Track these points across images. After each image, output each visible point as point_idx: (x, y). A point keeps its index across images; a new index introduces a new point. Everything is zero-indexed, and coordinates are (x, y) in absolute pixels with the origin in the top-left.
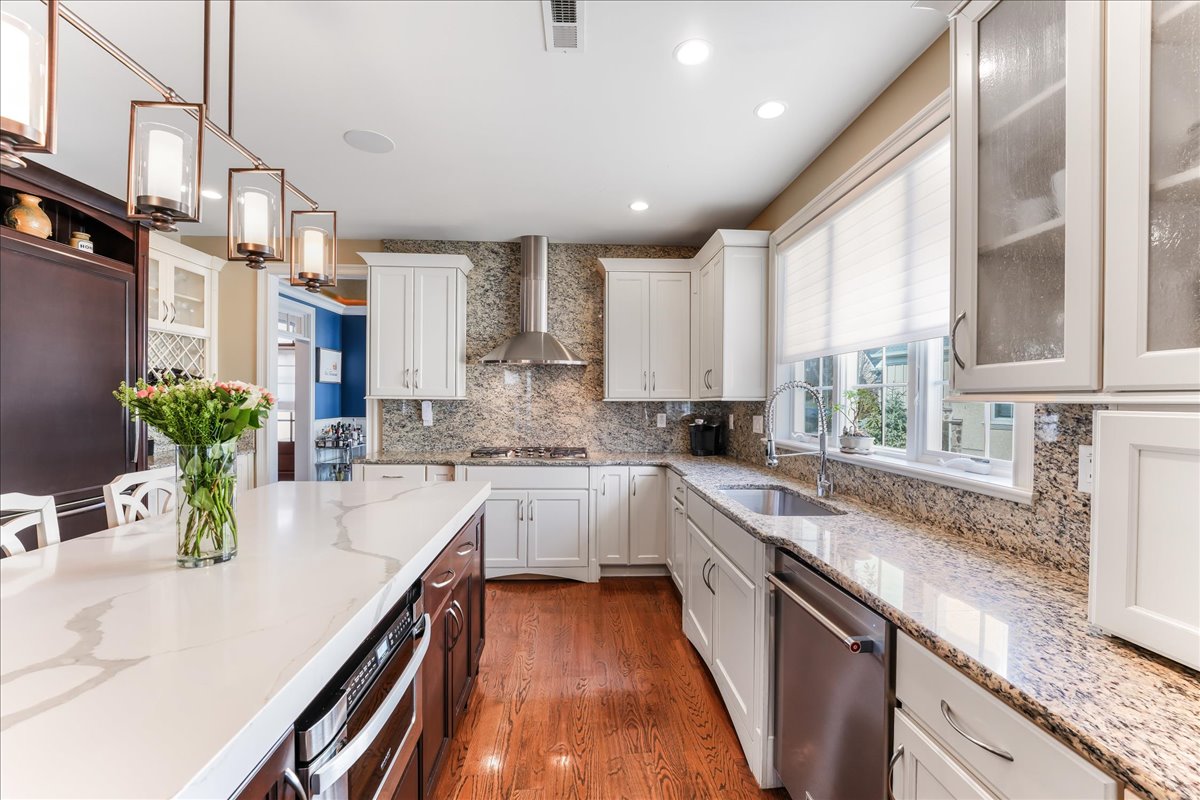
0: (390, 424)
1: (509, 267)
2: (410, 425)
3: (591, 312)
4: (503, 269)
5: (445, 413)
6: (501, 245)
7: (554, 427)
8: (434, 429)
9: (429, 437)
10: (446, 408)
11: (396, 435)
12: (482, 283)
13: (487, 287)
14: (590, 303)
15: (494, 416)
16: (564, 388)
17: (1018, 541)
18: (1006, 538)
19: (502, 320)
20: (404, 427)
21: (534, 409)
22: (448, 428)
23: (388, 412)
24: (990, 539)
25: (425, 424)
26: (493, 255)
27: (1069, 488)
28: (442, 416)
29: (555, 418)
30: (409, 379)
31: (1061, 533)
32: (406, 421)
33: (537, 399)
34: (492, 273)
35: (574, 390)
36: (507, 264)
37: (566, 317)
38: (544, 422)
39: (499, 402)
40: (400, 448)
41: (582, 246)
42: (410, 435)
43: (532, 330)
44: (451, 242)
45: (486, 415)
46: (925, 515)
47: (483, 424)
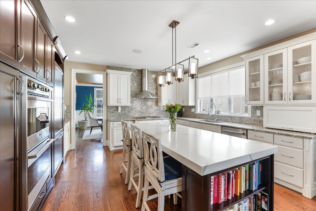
0: (110, 112)
1: (138, 75)
2: (115, 112)
3: (155, 86)
4: (137, 75)
5: (123, 109)
6: (136, 70)
7: (148, 112)
8: (121, 113)
9: (120, 115)
10: (124, 108)
11: (111, 115)
12: (132, 78)
13: (133, 79)
14: (155, 84)
15: (135, 110)
16: (150, 103)
17: (249, 122)
18: (247, 122)
19: (137, 87)
20: (113, 113)
21: (144, 108)
22: (124, 113)
23: (109, 109)
24: (245, 123)
25: (119, 112)
26: (135, 72)
27: (255, 115)
28: (123, 110)
29: (148, 110)
30: (119, 101)
31: (255, 121)
32: (114, 111)
33: (144, 106)
34: (134, 76)
35: (152, 104)
36: (138, 74)
37: (150, 87)
38: (146, 111)
39: (136, 106)
40: (112, 118)
41: (154, 72)
42: (115, 115)
43: (144, 90)
44: (125, 68)
45: (133, 109)
46: (234, 121)
47: (132, 111)
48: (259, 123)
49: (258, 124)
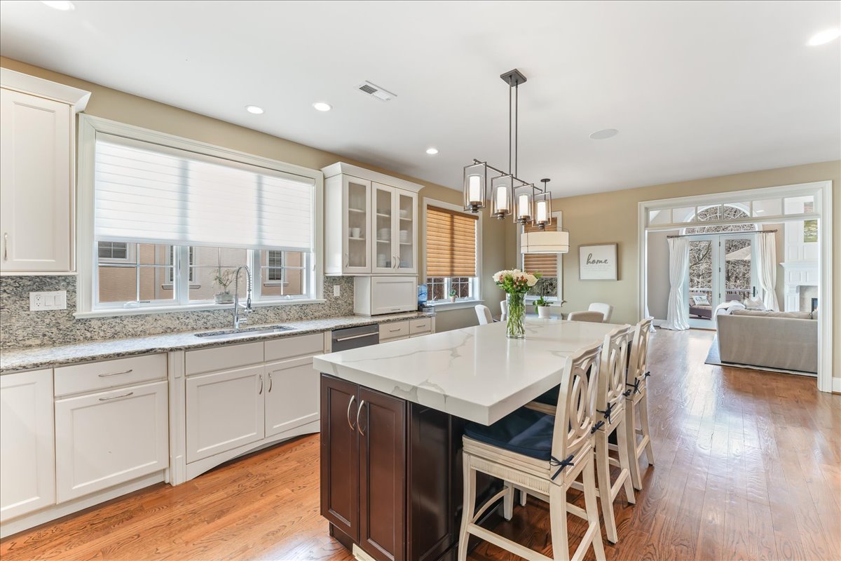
17: (320, 314)
18: (316, 314)
27: (332, 296)
31: (330, 308)
48: (337, 312)
49: (336, 314)
